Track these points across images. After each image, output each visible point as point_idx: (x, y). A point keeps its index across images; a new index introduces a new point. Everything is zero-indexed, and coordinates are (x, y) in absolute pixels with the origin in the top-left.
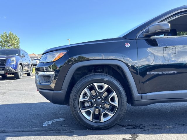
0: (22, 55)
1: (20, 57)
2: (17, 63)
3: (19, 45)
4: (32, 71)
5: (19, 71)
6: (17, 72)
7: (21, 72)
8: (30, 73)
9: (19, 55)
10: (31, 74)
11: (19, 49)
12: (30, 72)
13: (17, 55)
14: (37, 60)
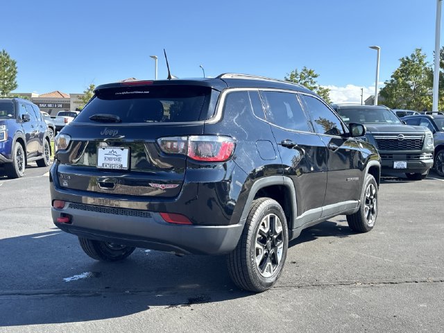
0: (23, 116)
1: (18, 122)
2: (9, 139)
3: (16, 80)
4: (49, 155)
5: (16, 158)
6: (11, 161)
7: (21, 159)
8: (45, 159)
9: (15, 116)
10: (47, 163)
11: (13, 100)
12: (44, 156)
13: (10, 115)
14: (66, 117)
